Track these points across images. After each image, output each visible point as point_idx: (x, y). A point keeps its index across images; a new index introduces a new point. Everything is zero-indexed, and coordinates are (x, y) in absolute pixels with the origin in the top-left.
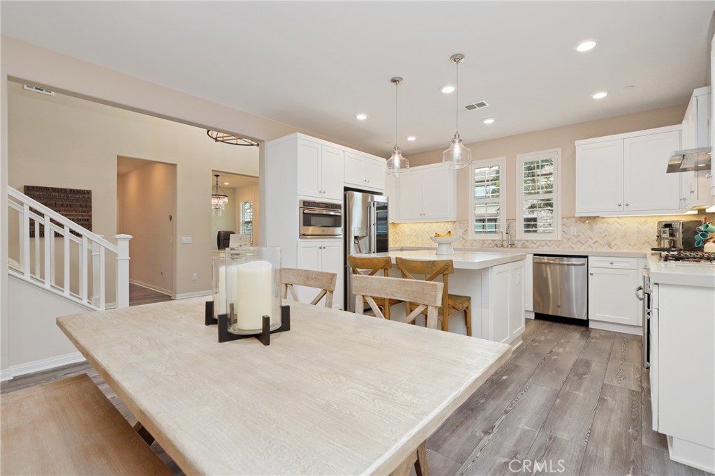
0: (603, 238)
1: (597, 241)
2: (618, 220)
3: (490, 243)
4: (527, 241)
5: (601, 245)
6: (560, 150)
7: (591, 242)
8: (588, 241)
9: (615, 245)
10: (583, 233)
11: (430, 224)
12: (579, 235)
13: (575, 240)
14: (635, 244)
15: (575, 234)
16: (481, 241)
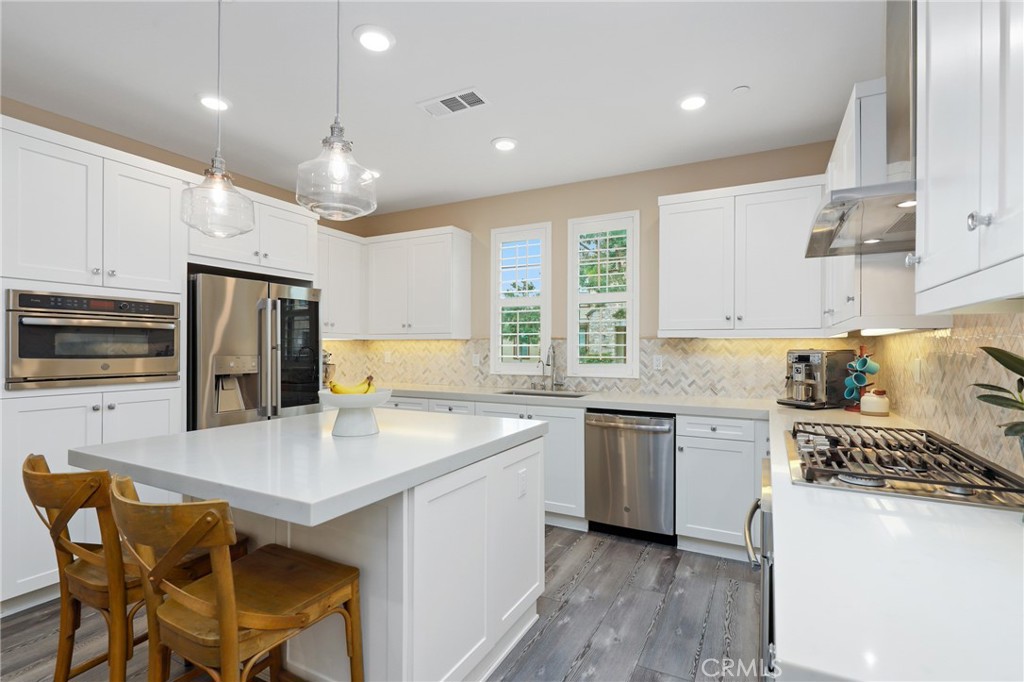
0: (704, 375)
1: (694, 382)
2: (727, 344)
3: (525, 382)
4: (584, 378)
5: (701, 388)
6: (636, 214)
7: (685, 383)
8: (680, 381)
9: (723, 388)
10: (673, 367)
11: (425, 344)
12: (666, 370)
13: (660, 378)
14: (753, 389)
15: (661, 368)
16: (511, 378)
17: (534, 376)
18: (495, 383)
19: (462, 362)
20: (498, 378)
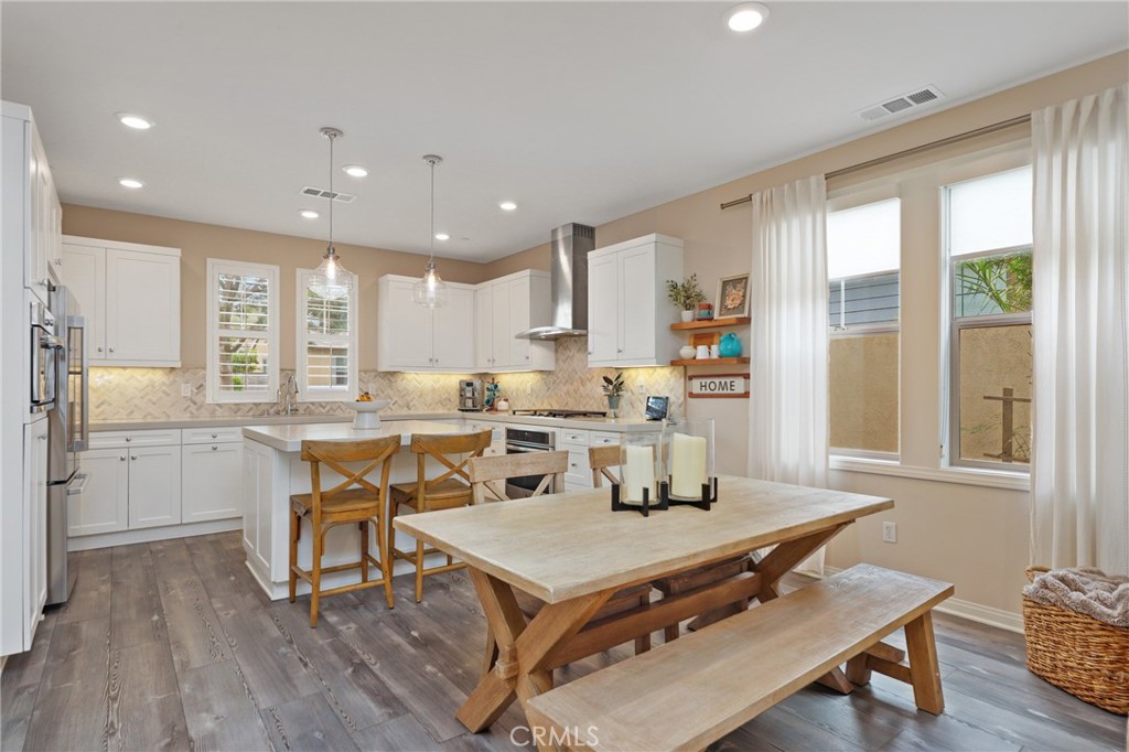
0: (402, 397)
1: (396, 402)
4: (312, 403)
5: (400, 406)
6: (356, 277)
9: (413, 405)
10: (382, 392)
16: (233, 407)
17: (260, 404)
18: (213, 413)
19: (164, 392)
20: (217, 408)
